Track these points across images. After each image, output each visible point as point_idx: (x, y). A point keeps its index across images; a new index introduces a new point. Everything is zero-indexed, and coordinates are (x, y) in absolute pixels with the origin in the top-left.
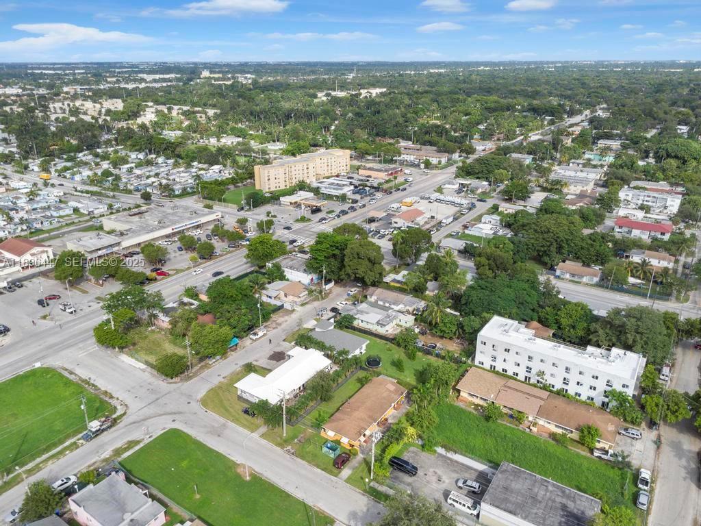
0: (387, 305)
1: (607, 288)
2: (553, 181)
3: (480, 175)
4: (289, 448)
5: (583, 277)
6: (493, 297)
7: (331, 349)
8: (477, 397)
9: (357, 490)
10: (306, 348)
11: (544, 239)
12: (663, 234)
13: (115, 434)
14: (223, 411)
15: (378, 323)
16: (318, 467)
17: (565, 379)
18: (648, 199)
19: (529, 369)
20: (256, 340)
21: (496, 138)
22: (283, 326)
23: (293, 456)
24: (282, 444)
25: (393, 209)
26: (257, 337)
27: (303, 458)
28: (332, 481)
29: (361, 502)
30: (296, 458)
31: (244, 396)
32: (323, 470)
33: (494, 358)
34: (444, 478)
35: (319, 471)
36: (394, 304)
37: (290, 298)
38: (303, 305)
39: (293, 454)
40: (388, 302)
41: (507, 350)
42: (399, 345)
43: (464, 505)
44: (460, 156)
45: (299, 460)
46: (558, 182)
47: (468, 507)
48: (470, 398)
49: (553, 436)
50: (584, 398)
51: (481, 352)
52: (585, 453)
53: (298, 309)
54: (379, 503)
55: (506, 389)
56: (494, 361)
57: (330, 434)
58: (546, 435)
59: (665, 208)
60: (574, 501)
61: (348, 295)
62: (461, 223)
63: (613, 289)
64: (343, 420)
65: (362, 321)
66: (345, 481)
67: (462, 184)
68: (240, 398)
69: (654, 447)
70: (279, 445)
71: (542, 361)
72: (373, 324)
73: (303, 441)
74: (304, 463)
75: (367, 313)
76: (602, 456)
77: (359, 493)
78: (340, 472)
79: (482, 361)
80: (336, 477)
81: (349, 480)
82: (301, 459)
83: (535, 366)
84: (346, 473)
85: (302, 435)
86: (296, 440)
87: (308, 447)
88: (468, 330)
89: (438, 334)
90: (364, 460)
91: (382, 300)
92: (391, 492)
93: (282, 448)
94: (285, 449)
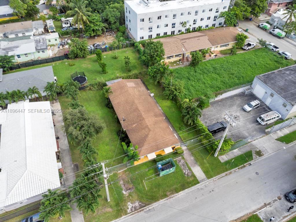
0: (20, 35)
4: (130, 205)
8: (172, 56)
9: (224, 174)
10: (5, 107)
15: (38, 51)
16: (177, 191)
17: (194, 21)
19: (174, 25)
23: (147, 208)
24: (120, 209)
27: (154, 199)
28: (202, 189)
30: (150, 207)
32: (183, 189)
33: (150, 29)
35: (182, 193)
36: (27, 31)
39: (141, 207)
40: (20, 32)
41: (159, 18)
42: (76, 57)
43: (275, 118)
45: (155, 205)
47: (277, 117)
48: (169, 61)
51: (141, 29)
54: (244, 166)
55: (184, 41)
56: (151, 31)
57: (152, 156)
64: (147, 136)
65: (19, 56)
66: (208, 178)
70: (118, 215)
71: (182, 14)
72: (34, 53)
73: (131, 186)
74: (162, 201)
75: (17, 47)
76: (250, 47)
77: (226, 175)
78: (194, 176)
79: (141, 36)
80: (198, 183)
81: (209, 175)
82: (155, 201)
83: (177, 21)
84: (198, 172)
85: (122, 182)
86: (124, 192)
87: (144, 186)
88: (112, 20)
89: (93, 35)
90: (190, 150)
91: (11, 34)
92: (237, 152)
93: (126, 213)
94: (129, 211)
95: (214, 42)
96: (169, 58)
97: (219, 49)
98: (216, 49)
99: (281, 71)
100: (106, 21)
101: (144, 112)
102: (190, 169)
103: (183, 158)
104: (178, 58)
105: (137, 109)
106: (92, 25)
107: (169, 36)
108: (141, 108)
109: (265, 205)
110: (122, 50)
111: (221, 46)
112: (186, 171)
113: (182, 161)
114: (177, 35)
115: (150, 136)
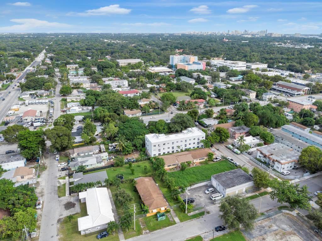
0: (87, 154)
2: (76, 84)
3: (36, 88)
4: (144, 232)
5: (136, 114)
6: (133, 130)
7: (99, 183)
8: (171, 165)
9: (189, 221)
10: (86, 190)
12: (137, 93)
15: (98, 163)
16: (166, 227)
17: (185, 145)
18: (117, 83)
19: (173, 148)
20: (42, 207)
21: (13, 71)
22: (45, 192)
24: (139, 233)
26: (41, 205)
28: (177, 226)
29: (195, 223)
30: (153, 232)
32: (169, 226)
33: (159, 150)
34: (200, 195)
35: (168, 228)
36: (90, 152)
37: (26, 178)
38: (39, 177)
39: (149, 232)
40: (87, 152)
41: (164, 144)
42: (118, 166)
43: (219, 196)
44: (7, 82)
45: (155, 232)
46: (78, 84)
47: (220, 196)
48: (168, 168)
49: (201, 163)
50: (196, 147)
51: (154, 150)
52: (212, 163)
53: (39, 180)
54: (199, 218)
55: (178, 157)
56: (160, 151)
57: (155, 211)
58: (200, 165)
59: (124, 85)
61: (58, 160)
62: (57, 110)
63: (148, 115)
64: (152, 202)
65: (88, 166)
66: (181, 222)
67: (31, 94)
68: (86, 235)
69: (218, 151)
70: (139, 235)
71: (177, 142)
72: (95, 164)
73: (145, 224)
74: (158, 231)
75: (87, 161)
76: (217, 160)
77: (190, 221)
78: (174, 221)
79: (154, 154)
80: (176, 224)
81: (181, 221)
82: (155, 230)
83: (175, 145)
84: (177, 219)
85: (141, 223)
86: (142, 227)
87: (151, 225)
88: (138, 145)
89: (127, 153)
90: (174, 210)
91: (82, 153)
92: (197, 212)
93: (142, 234)
94: (143, 233)
95: (195, 157)
96: (169, 166)
97: (199, 161)
98: (197, 161)
99: (226, 173)
100: (134, 145)
101: (152, 192)
102: (173, 218)
103: (170, 214)
104: (174, 167)
105: (149, 191)
106: (127, 149)
107: (171, 154)
108: (151, 190)
109: (205, 233)
110: (143, 162)
111: (200, 160)
112: (171, 219)
113: (170, 215)
114: (175, 153)
115: (154, 202)
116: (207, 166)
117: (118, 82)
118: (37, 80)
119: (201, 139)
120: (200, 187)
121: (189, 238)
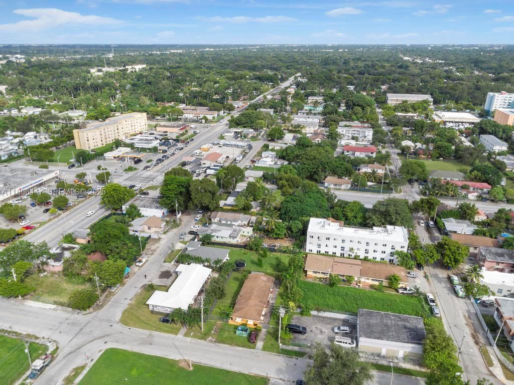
0: (229, 223)
1: (357, 190)
2: (296, 126)
3: (246, 125)
4: (210, 338)
5: (341, 185)
6: (303, 206)
7: (207, 260)
8: (319, 273)
9: (273, 354)
10: (188, 264)
11: (313, 164)
12: (372, 153)
13: (58, 367)
14: (143, 324)
15: (230, 237)
16: (238, 346)
17: (366, 250)
18: (355, 132)
19: (343, 248)
20: (142, 266)
21: (242, 99)
22: (158, 251)
23: (217, 344)
24: (204, 337)
25: (196, 154)
26: (142, 264)
27: (223, 342)
28: (253, 352)
29: (280, 361)
30: (219, 344)
31: (156, 309)
32: (242, 347)
33: (319, 246)
34: (324, 330)
35: (240, 348)
36: (234, 221)
37: (153, 230)
38: (165, 233)
39: (215, 342)
40: (229, 220)
41: (328, 239)
42: (251, 249)
43: (346, 343)
44: (224, 113)
45: (222, 345)
46: (299, 126)
47: (349, 343)
48: (314, 275)
49: (372, 286)
50: (387, 260)
51: (310, 243)
52: (394, 293)
53: (163, 236)
54: (292, 358)
55: (337, 264)
57: (239, 321)
58: (368, 288)
59: (365, 137)
60: (408, 322)
61: (196, 220)
62: (248, 159)
64: (244, 308)
65: (217, 237)
66: (262, 350)
67: (236, 132)
68: (152, 312)
70: (201, 338)
71: (351, 241)
72: (227, 238)
73: (218, 331)
74: (226, 345)
75: (220, 231)
76: (405, 292)
77: (275, 355)
78: (255, 345)
79: (310, 249)
80: (254, 349)
81: (264, 349)
83: (347, 246)
84: (260, 344)
85: (215, 327)
86: (212, 332)
87: (224, 334)
88: (295, 230)
89: (275, 237)
90: (267, 332)
91: (224, 220)
92: (296, 348)
93: (205, 340)
94: (208, 340)
96: (315, 272)
97: (370, 282)
98: (367, 281)
99: (389, 314)
100: (289, 229)
104: (322, 276)
106: (277, 230)
107: (330, 256)
109: (281, 379)
110: (287, 255)
111: (373, 280)
116: (377, 294)
117: (358, 131)
118: (249, 115)
119: (398, 249)
120: (335, 319)
121: (253, 373)
